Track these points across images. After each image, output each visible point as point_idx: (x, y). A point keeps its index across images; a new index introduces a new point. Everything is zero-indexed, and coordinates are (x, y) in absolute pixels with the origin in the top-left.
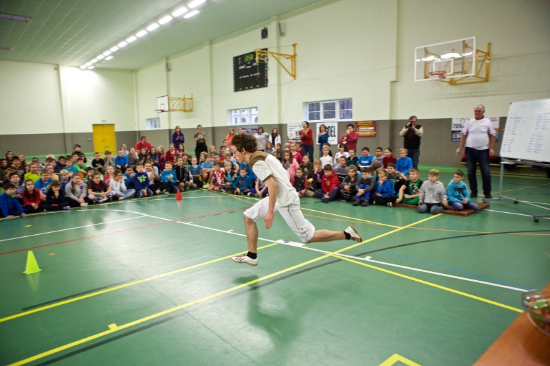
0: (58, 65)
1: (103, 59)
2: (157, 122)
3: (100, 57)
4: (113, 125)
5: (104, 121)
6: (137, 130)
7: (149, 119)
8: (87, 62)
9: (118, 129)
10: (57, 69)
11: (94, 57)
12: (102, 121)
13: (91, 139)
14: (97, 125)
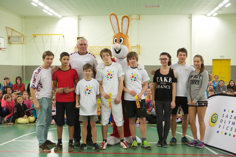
0: (191, 15)
1: (224, 6)
3: (221, 5)
4: (230, 60)
5: (223, 57)
8: (211, 10)
9: (232, 63)
10: (190, 18)
11: (217, 5)
12: (221, 57)
13: (210, 71)
14: (216, 60)
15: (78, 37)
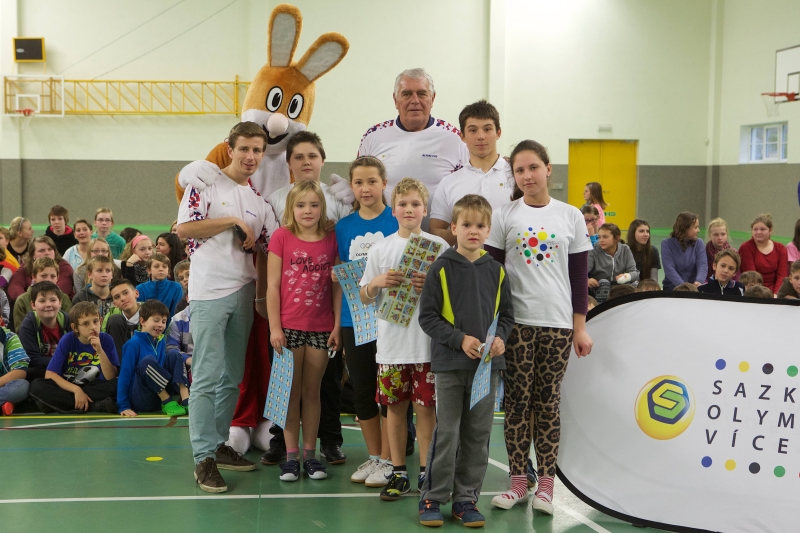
2: (780, 135)
4: (635, 142)
5: (609, 130)
6: (709, 162)
7: (752, 128)
9: (646, 157)
12: (601, 130)
13: (561, 187)
14: (582, 141)
15: (16, 37)
